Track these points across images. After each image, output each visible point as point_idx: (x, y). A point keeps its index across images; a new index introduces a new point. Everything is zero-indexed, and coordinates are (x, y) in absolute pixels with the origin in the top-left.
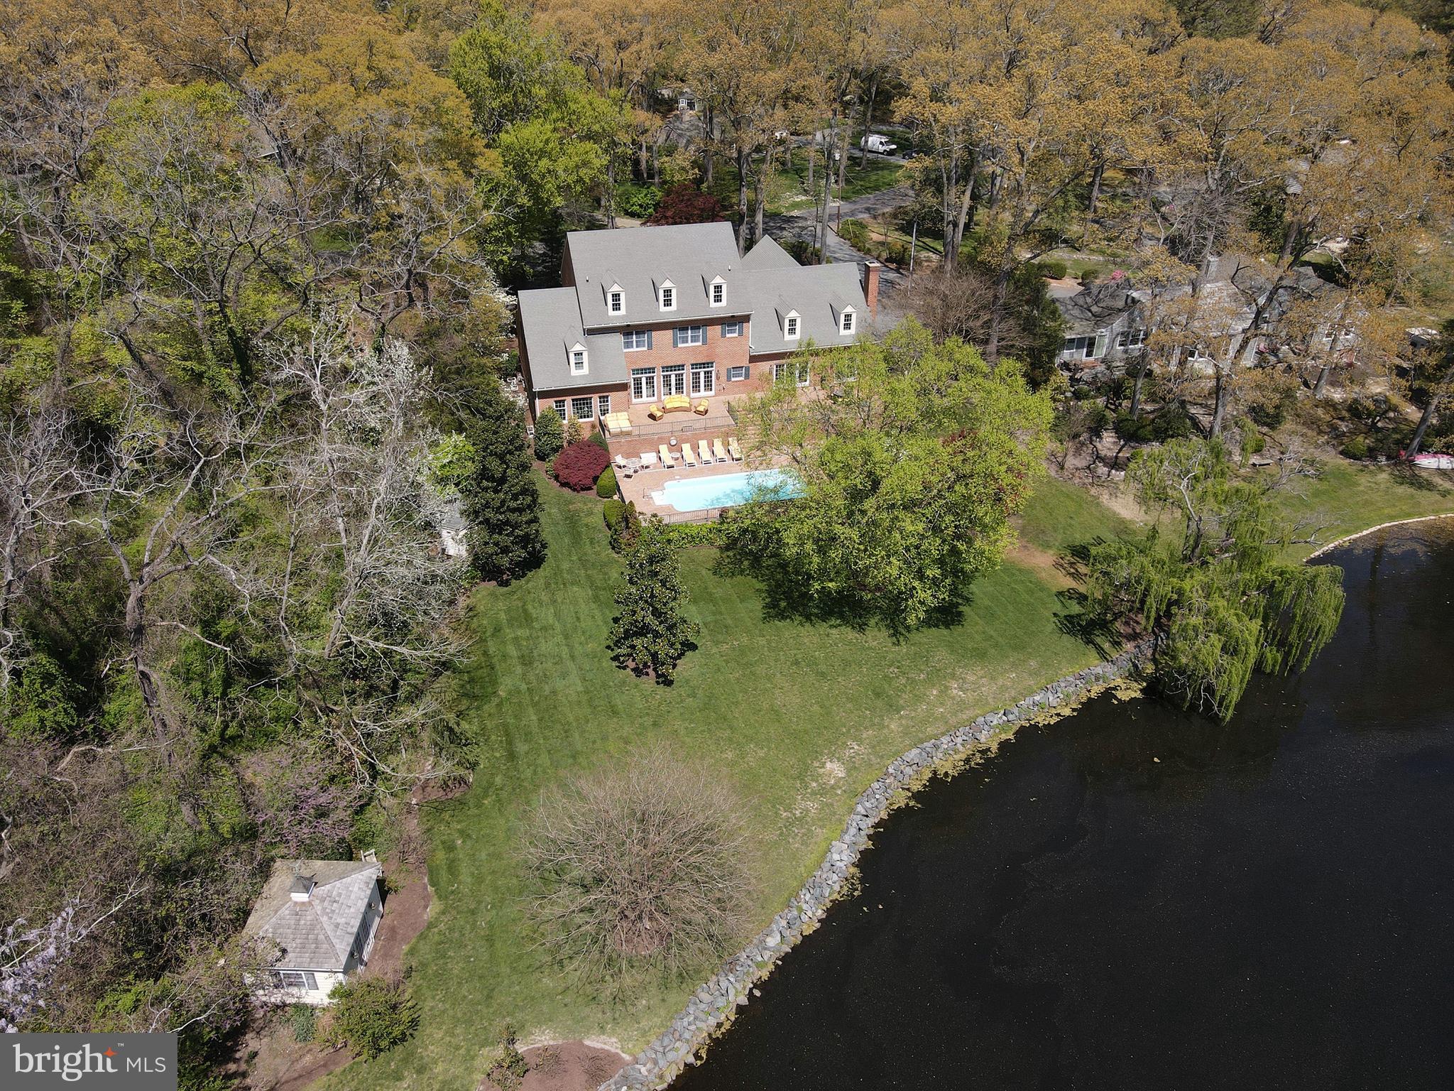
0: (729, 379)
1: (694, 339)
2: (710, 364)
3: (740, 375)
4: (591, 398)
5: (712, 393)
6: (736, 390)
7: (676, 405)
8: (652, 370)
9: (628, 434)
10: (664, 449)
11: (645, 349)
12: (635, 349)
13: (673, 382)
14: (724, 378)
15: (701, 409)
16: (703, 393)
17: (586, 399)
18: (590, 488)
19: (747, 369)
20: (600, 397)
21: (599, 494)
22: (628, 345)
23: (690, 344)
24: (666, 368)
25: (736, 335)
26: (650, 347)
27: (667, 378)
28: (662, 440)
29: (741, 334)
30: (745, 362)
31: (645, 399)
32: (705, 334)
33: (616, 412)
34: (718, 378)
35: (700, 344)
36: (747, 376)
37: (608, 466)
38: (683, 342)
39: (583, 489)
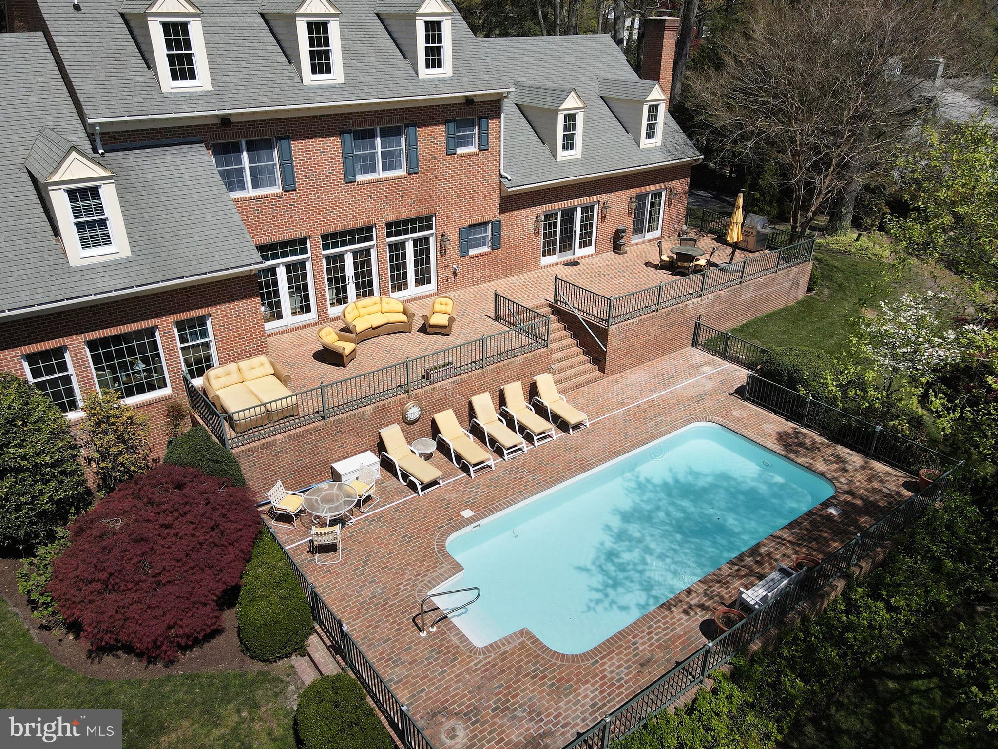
0: (463, 254)
1: (390, 163)
2: (424, 222)
3: (481, 243)
4: (151, 332)
5: (431, 288)
6: (478, 274)
7: (378, 320)
8: (299, 245)
9: (289, 414)
10: (393, 435)
11: (277, 189)
12: (250, 192)
13: (350, 271)
14: (453, 250)
15: (436, 320)
16: (413, 290)
17: (139, 334)
18: (216, 632)
19: (497, 226)
20: (180, 325)
21: (248, 649)
22: (233, 181)
23: (381, 174)
24: (331, 239)
25: (472, 149)
26: (289, 186)
27: (335, 262)
28: (383, 417)
29: (483, 147)
30: (492, 213)
31: (289, 319)
32: (412, 147)
33: (235, 359)
34: (443, 252)
35: (401, 172)
36: (496, 243)
37: (258, 530)
38: (365, 171)
39: (197, 642)
